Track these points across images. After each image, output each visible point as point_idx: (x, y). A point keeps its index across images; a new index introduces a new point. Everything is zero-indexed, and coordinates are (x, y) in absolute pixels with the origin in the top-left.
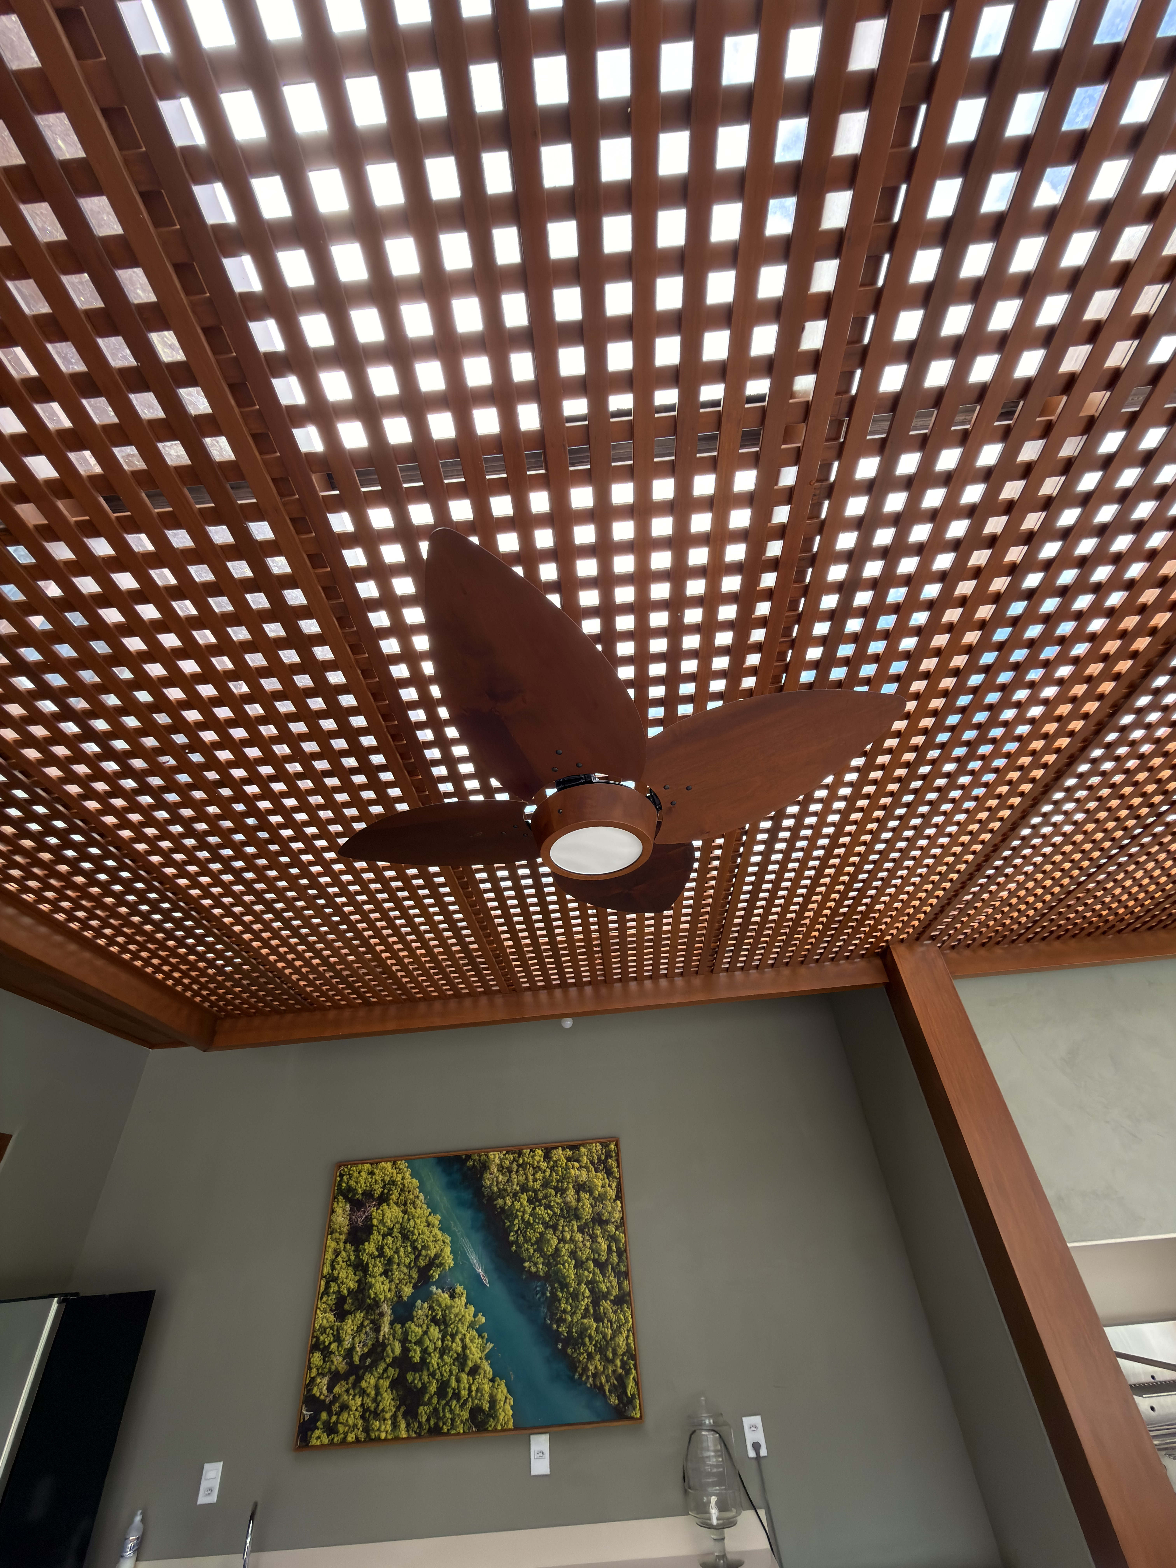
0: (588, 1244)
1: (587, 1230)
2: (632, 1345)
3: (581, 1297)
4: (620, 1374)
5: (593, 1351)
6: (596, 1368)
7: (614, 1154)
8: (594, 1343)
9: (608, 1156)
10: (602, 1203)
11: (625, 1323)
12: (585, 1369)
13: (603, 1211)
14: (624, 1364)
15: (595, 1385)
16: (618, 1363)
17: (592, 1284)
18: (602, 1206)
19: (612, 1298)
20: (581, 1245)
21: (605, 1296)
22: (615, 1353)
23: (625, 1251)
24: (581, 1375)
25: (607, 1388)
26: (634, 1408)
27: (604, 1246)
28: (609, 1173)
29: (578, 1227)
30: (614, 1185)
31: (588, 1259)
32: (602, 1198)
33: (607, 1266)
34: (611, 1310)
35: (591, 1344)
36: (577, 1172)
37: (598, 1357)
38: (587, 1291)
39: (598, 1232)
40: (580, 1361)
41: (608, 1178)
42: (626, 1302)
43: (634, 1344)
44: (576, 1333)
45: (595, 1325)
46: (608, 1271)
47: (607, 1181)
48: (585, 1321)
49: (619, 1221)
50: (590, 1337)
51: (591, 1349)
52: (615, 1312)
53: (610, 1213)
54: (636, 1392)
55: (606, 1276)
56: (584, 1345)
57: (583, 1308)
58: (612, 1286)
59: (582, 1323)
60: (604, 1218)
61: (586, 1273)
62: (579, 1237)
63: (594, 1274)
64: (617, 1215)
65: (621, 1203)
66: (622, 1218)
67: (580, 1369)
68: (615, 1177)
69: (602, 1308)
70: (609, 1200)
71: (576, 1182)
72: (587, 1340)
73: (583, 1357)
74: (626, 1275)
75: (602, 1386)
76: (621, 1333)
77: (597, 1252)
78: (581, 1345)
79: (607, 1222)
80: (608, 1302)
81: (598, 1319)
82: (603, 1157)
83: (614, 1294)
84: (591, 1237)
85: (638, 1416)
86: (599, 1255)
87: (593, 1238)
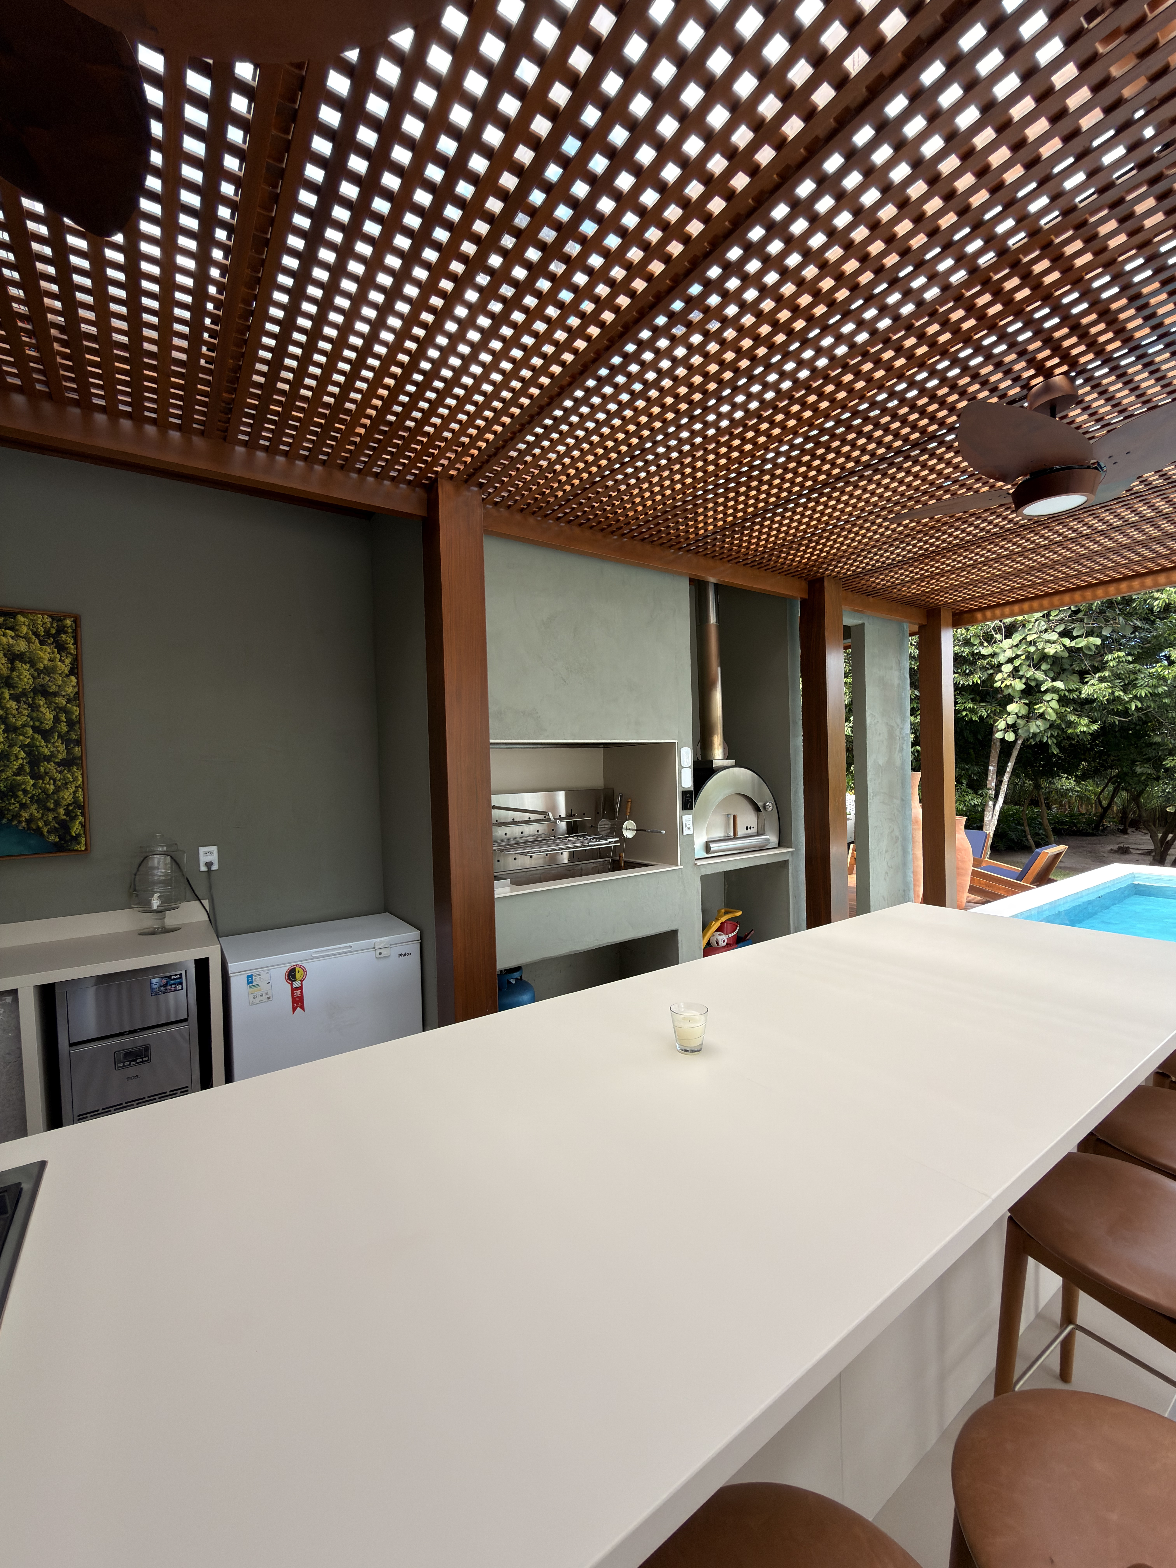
0: (26, 712)
1: (24, 699)
2: (81, 798)
3: (12, 758)
4: (64, 820)
5: (28, 802)
6: (31, 815)
7: (70, 630)
8: (29, 795)
9: (61, 630)
10: (49, 676)
11: (74, 781)
12: (17, 816)
13: (50, 684)
14: (68, 812)
15: (29, 828)
16: (62, 811)
17: (29, 749)
18: (48, 678)
19: (57, 760)
20: (15, 712)
21: (48, 759)
22: (57, 804)
23: (79, 722)
24: (10, 821)
25: (45, 830)
26: (79, 843)
27: (49, 716)
28: (61, 648)
29: (11, 695)
30: (68, 661)
31: (23, 726)
32: (49, 671)
33: (53, 733)
34: (55, 770)
35: (25, 796)
36: (11, 641)
37: (35, 806)
38: (22, 753)
39: (42, 703)
40: (10, 810)
41: (59, 653)
42: (77, 765)
43: (83, 798)
44: (4, 787)
45: (32, 782)
46: (54, 738)
47: (58, 656)
48: (18, 778)
49: (72, 695)
50: (25, 792)
51: (26, 800)
52: (61, 772)
53: (59, 686)
54: (82, 832)
55: (50, 742)
56: (16, 797)
57: (16, 767)
58: (59, 752)
59: (14, 780)
60: (51, 691)
61: (21, 738)
62: (12, 704)
63: (33, 738)
64: (70, 690)
65: (77, 678)
66: (77, 693)
67: (9, 817)
68: (71, 654)
69: (42, 769)
70: (60, 674)
71: (9, 651)
72: (20, 794)
73: (15, 807)
74: (78, 743)
75: (39, 829)
76: (67, 788)
77: (38, 720)
78: (12, 797)
79: (55, 694)
80: (52, 763)
81: (35, 776)
82: (53, 631)
83: (61, 757)
84: (30, 706)
85: (83, 848)
86: (42, 723)
87: (34, 707)
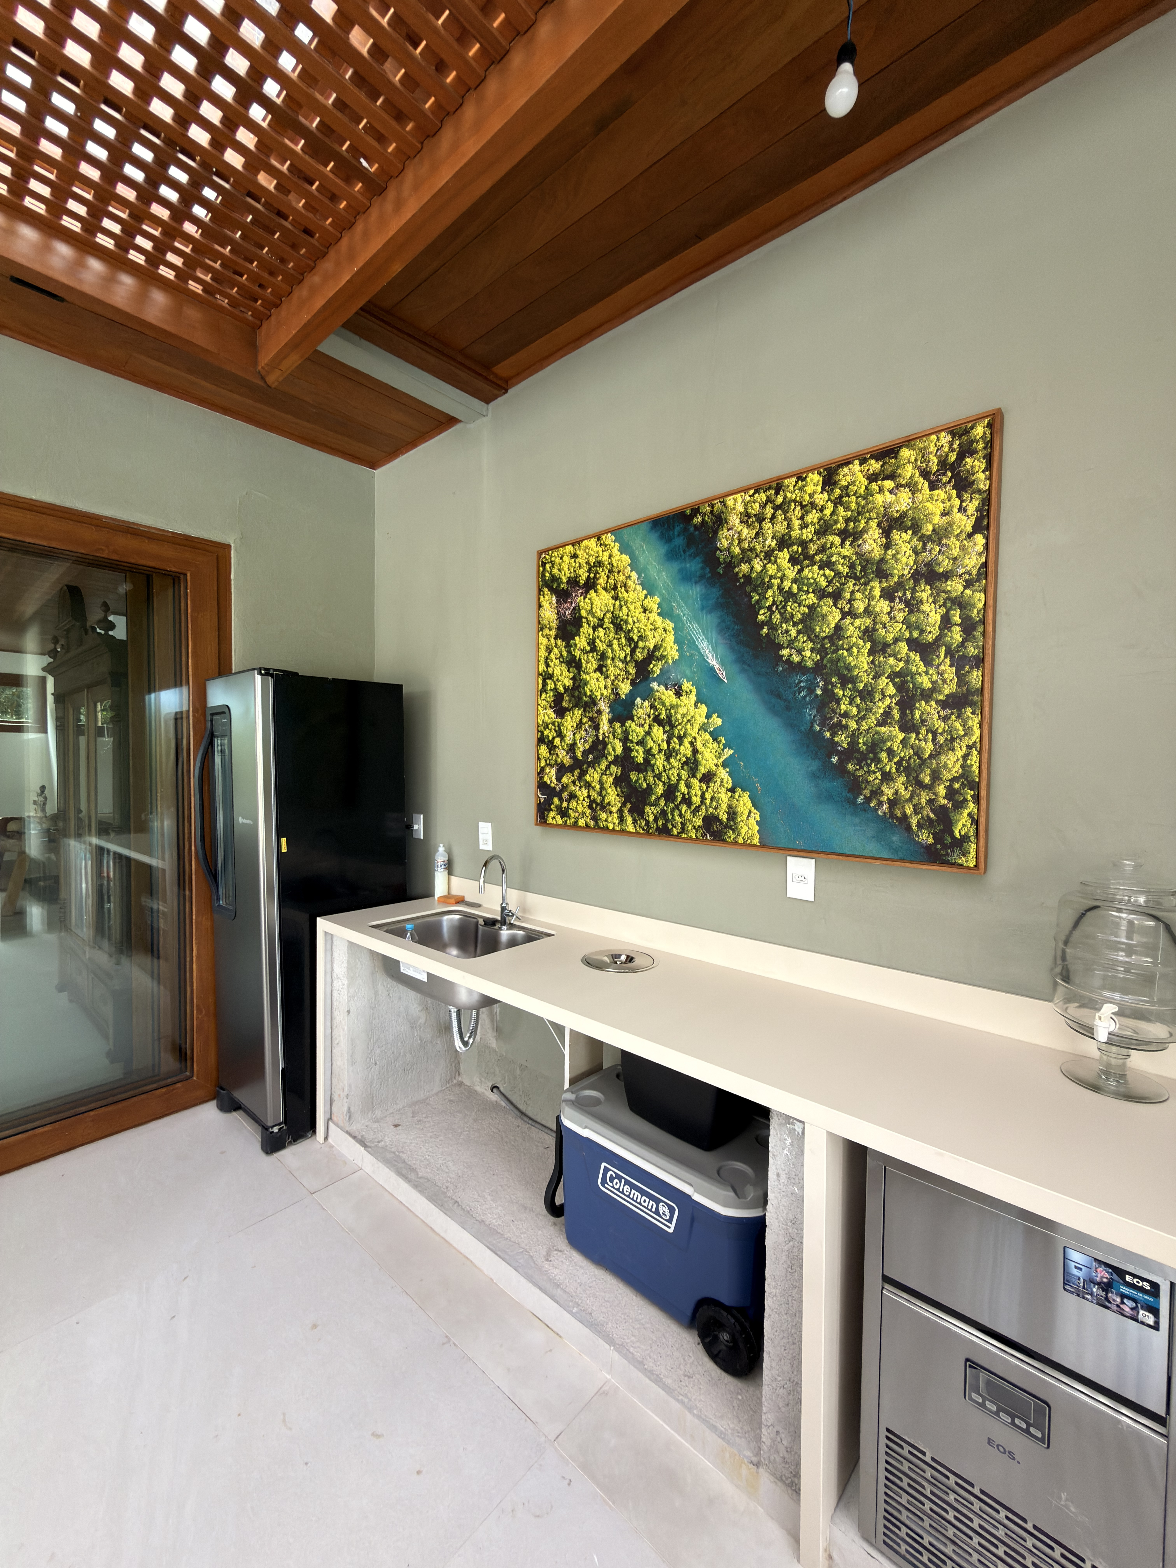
0: (900, 616)
1: (900, 594)
2: (975, 769)
3: (878, 696)
4: (943, 807)
5: (894, 770)
6: (896, 792)
7: (981, 445)
8: (896, 760)
9: (966, 451)
10: (939, 545)
11: (965, 735)
12: (877, 793)
13: (941, 557)
14: (951, 793)
15: (892, 815)
16: (941, 790)
17: (901, 679)
18: (937, 549)
19: (941, 697)
20: (886, 618)
21: (927, 695)
22: (936, 776)
23: (983, 622)
24: (868, 800)
25: (914, 821)
26: (965, 853)
27: (935, 618)
28: (963, 484)
29: (882, 590)
30: (972, 507)
31: (896, 640)
32: (939, 535)
33: (939, 647)
34: (936, 716)
35: (890, 760)
36: (889, 498)
37: (902, 779)
38: (891, 686)
39: (924, 595)
40: (867, 782)
41: (959, 496)
42: (972, 704)
43: (980, 767)
44: (864, 744)
45: (901, 736)
46: (938, 656)
47: (957, 502)
48: (883, 729)
49: (974, 572)
50: (891, 752)
51: (890, 767)
52: (945, 719)
53: (955, 559)
54: (972, 833)
55: (931, 665)
56: (878, 761)
57: (881, 711)
58: (944, 681)
59: (877, 733)
60: (941, 570)
61: (892, 661)
62: (883, 606)
63: (908, 661)
64: (972, 562)
65: (987, 538)
66: (985, 565)
67: (867, 792)
68: (979, 491)
69: (917, 714)
70: (958, 535)
71: (885, 515)
72: (884, 755)
73: (875, 778)
74: (979, 662)
75: (905, 817)
76: (953, 750)
77: (917, 628)
78: (872, 761)
79: (947, 576)
80: (933, 703)
81: (907, 726)
82: (953, 457)
83: (947, 691)
84: (908, 604)
85: (972, 864)
86: (922, 631)
87: (913, 606)
